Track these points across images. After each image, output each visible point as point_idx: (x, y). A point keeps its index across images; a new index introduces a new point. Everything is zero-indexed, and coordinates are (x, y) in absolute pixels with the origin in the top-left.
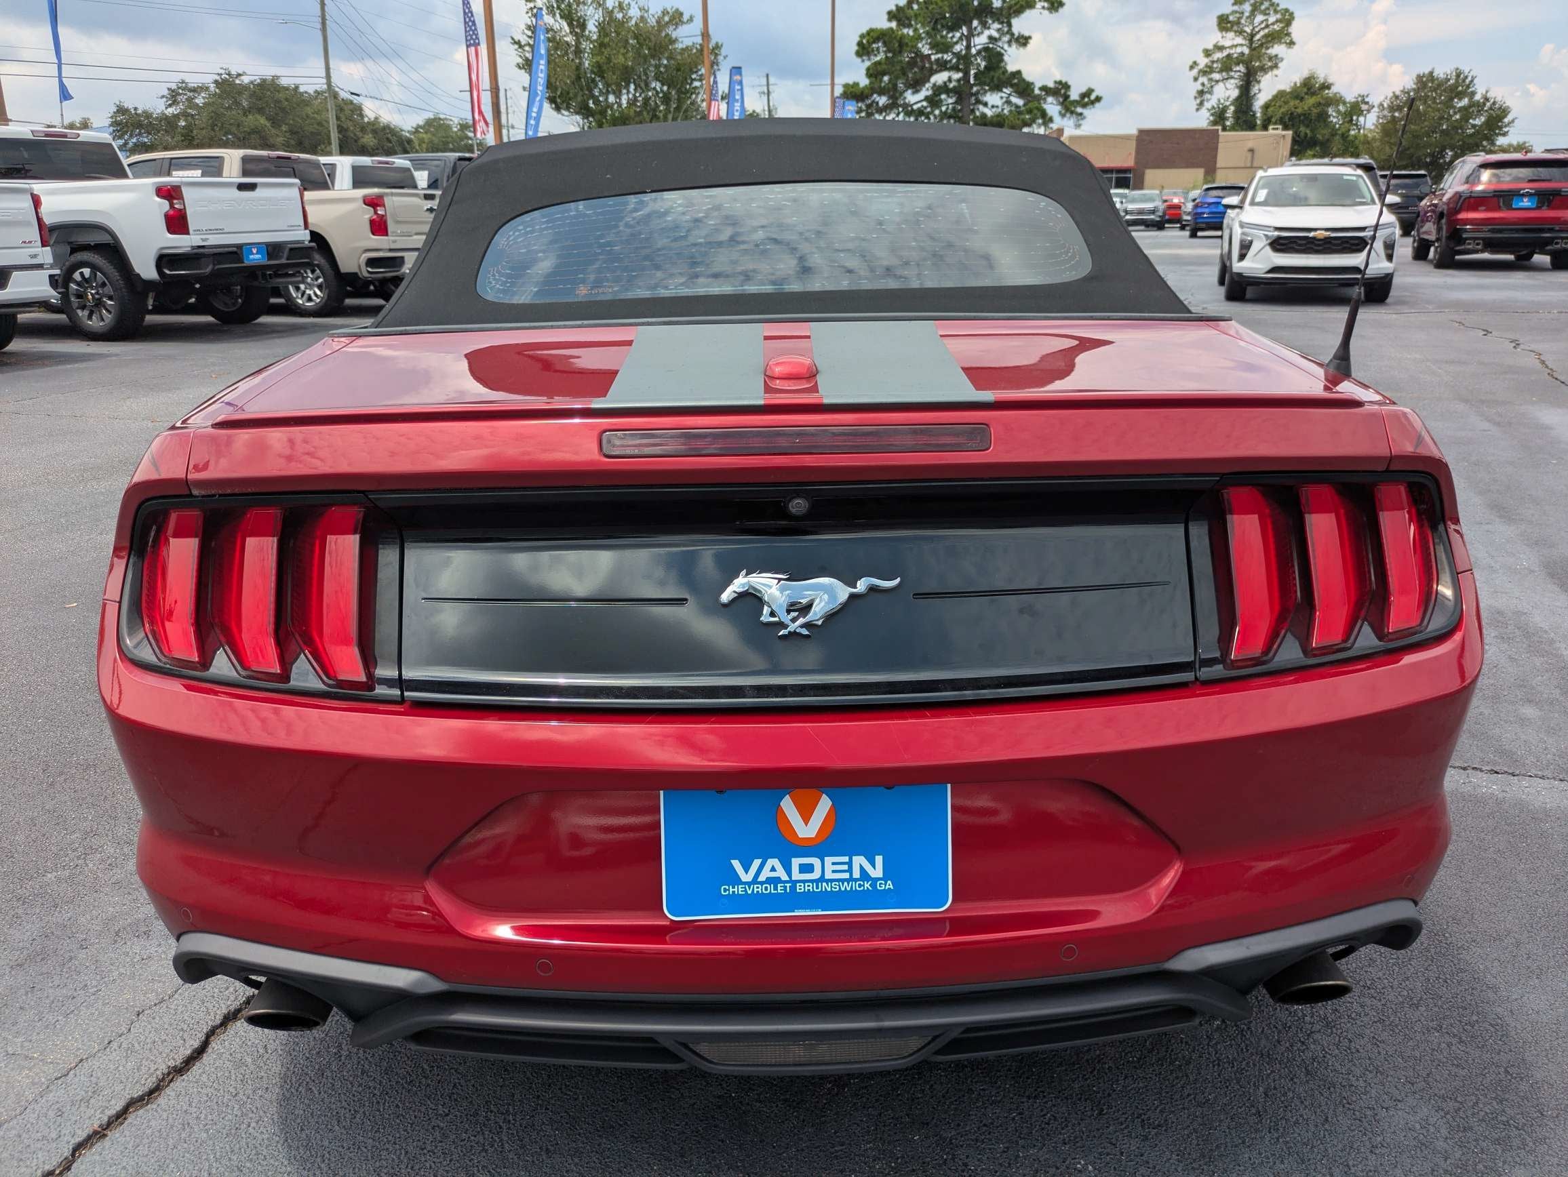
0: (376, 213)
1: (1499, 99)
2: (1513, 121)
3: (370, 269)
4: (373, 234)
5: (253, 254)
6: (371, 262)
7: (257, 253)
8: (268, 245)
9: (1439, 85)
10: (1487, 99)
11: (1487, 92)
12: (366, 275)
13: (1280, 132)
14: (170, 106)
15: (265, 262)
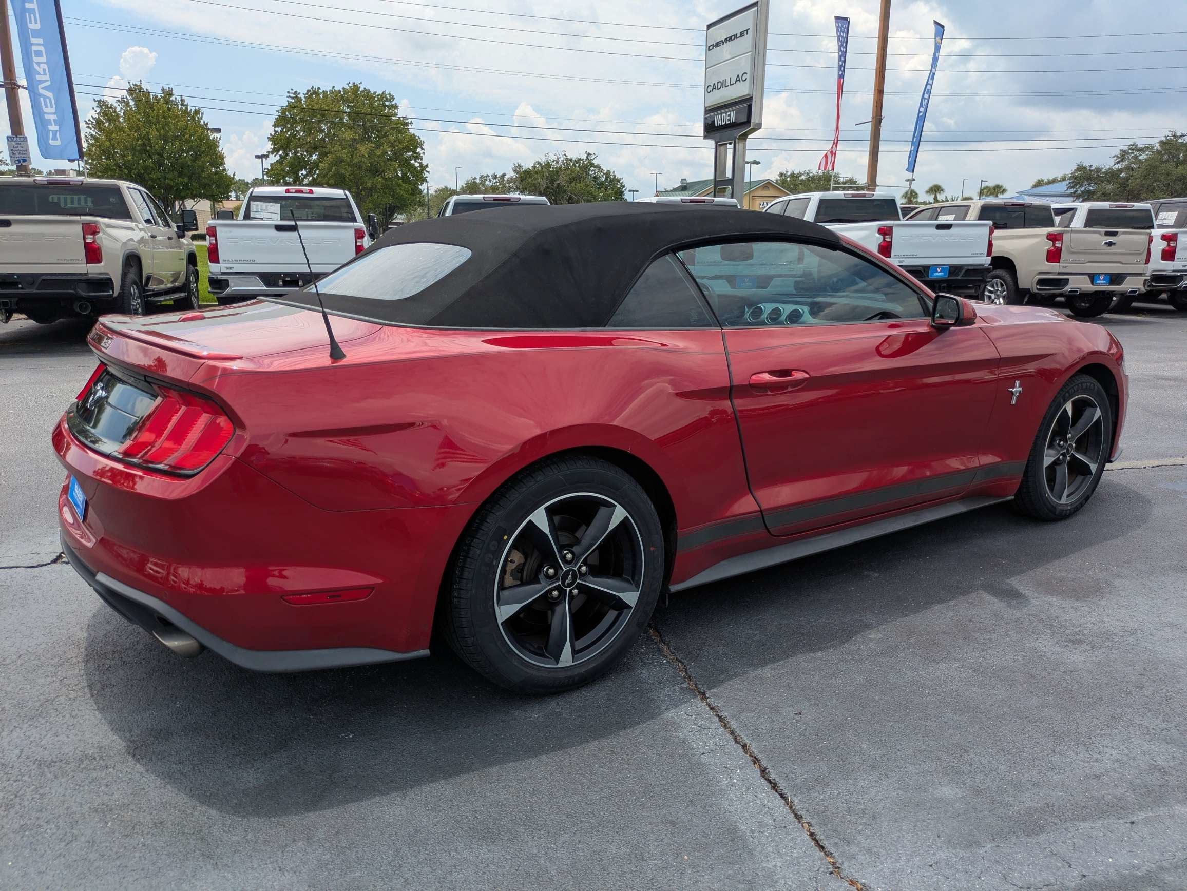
0: (1054, 245)
3: (1038, 287)
4: (1048, 261)
5: (937, 272)
6: (1041, 282)
7: (941, 272)
8: (951, 267)
12: (1037, 291)
14: (1118, 163)
15: (946, 277)
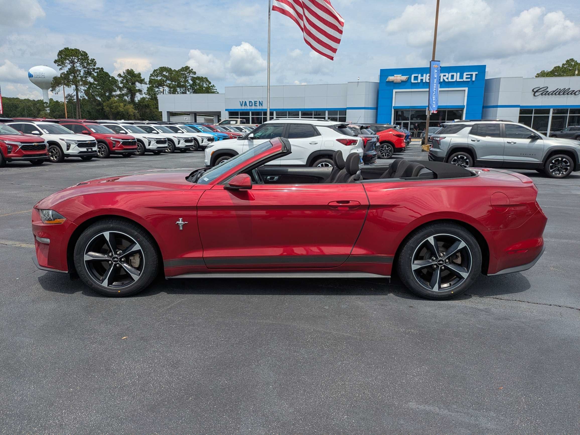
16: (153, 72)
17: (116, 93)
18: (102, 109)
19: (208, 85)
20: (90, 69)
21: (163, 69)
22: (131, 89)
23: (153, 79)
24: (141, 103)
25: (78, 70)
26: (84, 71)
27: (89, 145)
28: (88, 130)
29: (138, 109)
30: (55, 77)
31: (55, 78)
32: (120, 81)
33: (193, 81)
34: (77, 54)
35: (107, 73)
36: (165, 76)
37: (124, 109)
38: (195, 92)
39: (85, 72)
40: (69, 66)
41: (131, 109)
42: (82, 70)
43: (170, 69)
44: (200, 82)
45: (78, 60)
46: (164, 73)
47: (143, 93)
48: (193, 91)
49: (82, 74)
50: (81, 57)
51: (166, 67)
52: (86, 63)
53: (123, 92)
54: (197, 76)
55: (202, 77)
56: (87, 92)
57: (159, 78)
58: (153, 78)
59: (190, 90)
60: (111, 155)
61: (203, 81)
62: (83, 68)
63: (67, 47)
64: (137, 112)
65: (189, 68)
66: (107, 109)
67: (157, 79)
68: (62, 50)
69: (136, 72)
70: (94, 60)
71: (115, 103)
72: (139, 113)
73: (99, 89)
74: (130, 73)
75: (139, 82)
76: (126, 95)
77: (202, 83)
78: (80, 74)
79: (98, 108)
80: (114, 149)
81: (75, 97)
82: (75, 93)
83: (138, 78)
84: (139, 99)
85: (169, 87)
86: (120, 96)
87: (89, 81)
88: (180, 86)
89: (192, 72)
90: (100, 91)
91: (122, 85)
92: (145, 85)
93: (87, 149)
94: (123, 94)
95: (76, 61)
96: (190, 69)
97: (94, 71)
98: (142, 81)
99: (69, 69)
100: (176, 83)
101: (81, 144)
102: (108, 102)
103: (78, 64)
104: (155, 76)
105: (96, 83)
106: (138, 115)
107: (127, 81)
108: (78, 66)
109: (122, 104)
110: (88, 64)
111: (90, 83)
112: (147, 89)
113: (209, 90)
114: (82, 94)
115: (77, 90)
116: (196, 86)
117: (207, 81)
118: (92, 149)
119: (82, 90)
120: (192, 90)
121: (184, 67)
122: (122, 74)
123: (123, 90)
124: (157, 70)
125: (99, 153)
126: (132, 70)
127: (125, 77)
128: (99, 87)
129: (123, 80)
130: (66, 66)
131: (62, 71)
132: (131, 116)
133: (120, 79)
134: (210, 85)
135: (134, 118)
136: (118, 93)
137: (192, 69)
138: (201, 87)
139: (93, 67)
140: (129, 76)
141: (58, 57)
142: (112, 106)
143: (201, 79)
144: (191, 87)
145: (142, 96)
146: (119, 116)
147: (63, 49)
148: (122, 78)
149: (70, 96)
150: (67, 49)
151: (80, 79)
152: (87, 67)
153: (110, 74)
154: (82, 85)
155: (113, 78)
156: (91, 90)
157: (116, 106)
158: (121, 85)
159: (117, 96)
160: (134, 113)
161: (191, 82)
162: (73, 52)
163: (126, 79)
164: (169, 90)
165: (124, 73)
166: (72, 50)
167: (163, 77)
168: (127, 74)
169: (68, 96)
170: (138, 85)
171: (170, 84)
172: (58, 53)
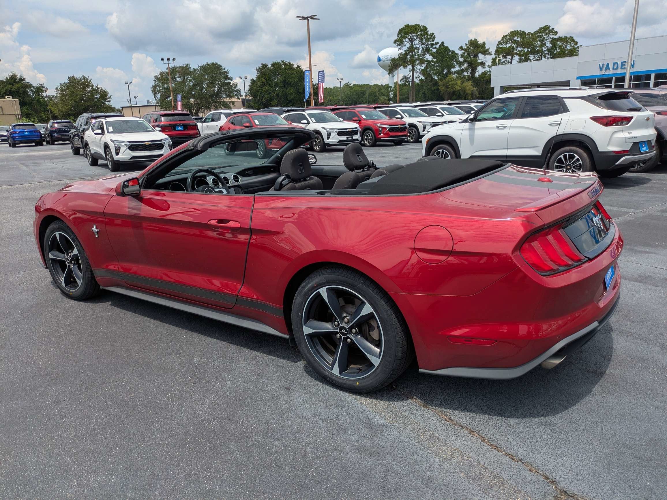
1: (103, 88)
2: (111, 97)
9: (78, 82)
10: (98, 88)
11: (98, 85)
13: (11, 99)
16: (501, 39)
17: (455, 69)
18: (438, 89)
19: (573, 46)
20: (429, 45)
21: (514, 33)
22: (472, 63)
23: (501, 48)
24: (482, 78)
25: (417, 47)
26: (423, 48)
27: (350, 133)
28: (358, 117)
29: (477, 86)
30: (393, 58)
31: (393, 60)
32: (461, 55)
33: (552, 44)
34: (416, 30)
35: (448, 47)
36: (516, 42)
37: (461, 88)
38: (554, 56)
39: (423, 50)
40: (408, 45)
41: (469, 86)
42: (420, 47)
43: (524, 32)
44: (563, 44)
45: (417, 36)
46: (515, 38)
47: (486, 66)
48: (552, 56)
49: (420, 52)
50: (420, 33)
51: (518, 30)
52: (425, 39)
53: (463, 67)
54: (559, 36)
55: (567, 37)
56: (423, 72)
57: (508, 45)
58: (501, 46)
59: (547, 55)
60: (377, 143)
61: (567, 42)
62: (422, 45)
63: (407, 24)
64: (475, 89)
65: (549, 27)
66: (442, 89)
67: (505, 46)
68: (402, 28)
69: (480, 42)
70: (433, 34)
71: (451, 81)
72: (478, 91)
73: (437, 66)
74: (474, 43)
75: (482, 53)
76: (466, 70)
77: (565, 45)
78: (419, 52)
79: (433, 88)
80: (380, 136)
81: (411, 78)
82: (411, 74)
83: (482, 48)
84: (480, 73)
85: (519, 55)
86: (460, 72)
87: (427, 59)
88: (534, 52)
89: (553, 32)
90: (438, 69)
91: (463, 59)
92: (489, 56)
93: (347, 138)
94: (463, 70)
95: (415, 37)
96: (551, 28)
97: (432, 47)
98: (486, 52)
99: (408, 48)
100: (529, 50)
101: (341, 133)
102: (445, 81)
103: (417, 42)
104: (504, 43)
105: (434, 60)
106: (476, 93)
107: (469, 54)
108: (417, 43)
109: (459, 82)
110: (428, 39)
111: (428, 61)
112: (492, 60)
113: (573, 53)
114: (417, 74)
115: (413, 70)
116: (557, 50)
117: (571, 41)
118: (352, 137)
119: (418, 70)
120: (549, 55)
121: (542, 27)
122: (464, 47)
123: (463, 65)
124: (506, 36)
125: (367, 141)
126: (476, 39)
127: (466, 50)
128: (437, 65)
129: (464, 53)
130: (405, 45)
131: (401, 51)
132: (468, 95)
133: (460, 53)
134: (576, 46)
135: (472, 97)
136: (457, 68)
137: (553, 29)
138: (563, 50)
139: (431, 42)
140: (471, 48)
141: (398, 36)
142: (448, 85)
143: (564, 40)
144: (549, 52)
145: (484, 70)
146: (455, 96)
147: (404, 27)
148: (464, 51)
149: (406, 78)
150: (407, 26)
151: (417, 58)
152: (425, 43)
153: (450, 49)
154: (418, 64)
155: (453, 52)
156: (429, 69)
157: (453, 85)
158: (461, 60)
159: (455, 72)
160: (472, 90)
161: (549, 45)
162: (412, 28)
163: (468, 52)
164: (519, 59)
165: (466, 45)
166: (412, 26)
167: (513, 43)
168: (469, 46)
169: (404, 78)
170: (481, 58)
171: (520, 51)
172: (398, 32)
